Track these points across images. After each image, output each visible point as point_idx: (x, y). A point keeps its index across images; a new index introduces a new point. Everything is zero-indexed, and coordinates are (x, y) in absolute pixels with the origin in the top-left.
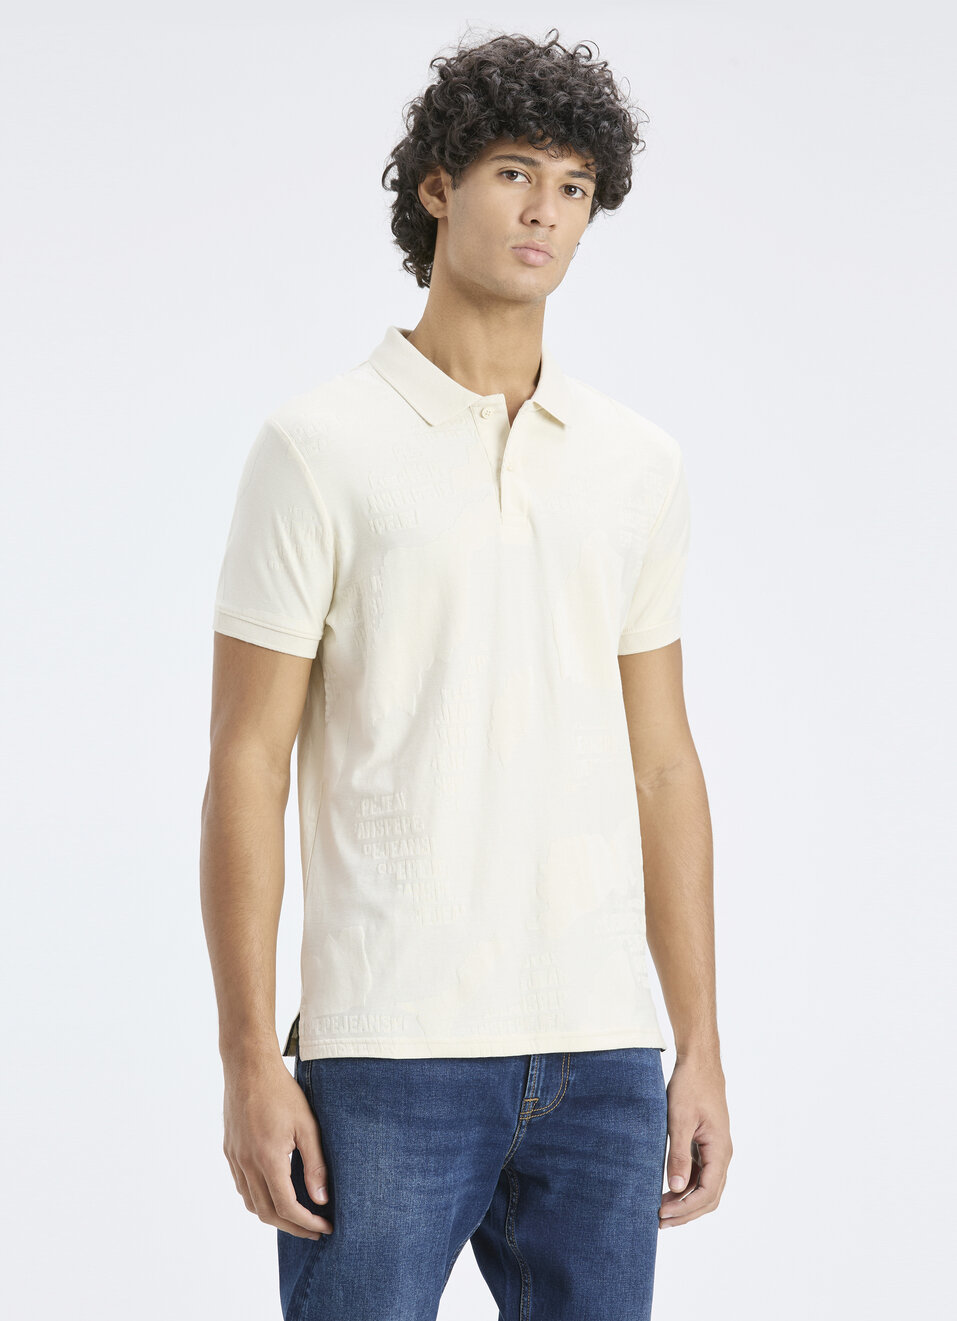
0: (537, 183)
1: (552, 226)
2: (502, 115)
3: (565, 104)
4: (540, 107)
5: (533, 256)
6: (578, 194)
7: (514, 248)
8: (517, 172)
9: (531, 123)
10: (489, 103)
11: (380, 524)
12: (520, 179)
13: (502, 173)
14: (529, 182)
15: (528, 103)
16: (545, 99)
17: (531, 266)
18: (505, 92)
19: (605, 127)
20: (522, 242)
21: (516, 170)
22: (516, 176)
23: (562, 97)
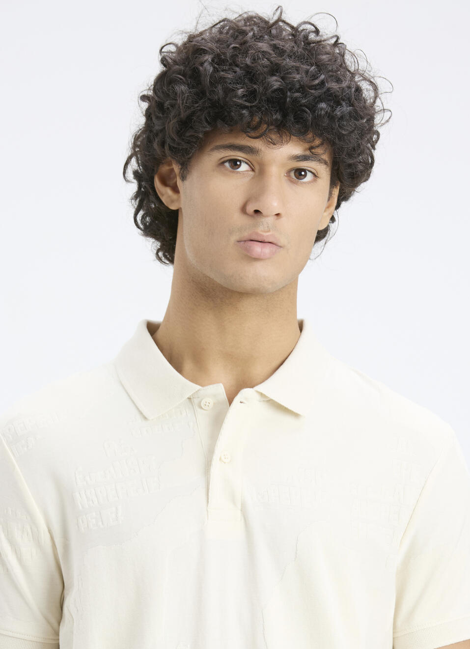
0: (259, 170)
1: (278, 215)
2: (214, 104)
3: (276, 90)
4: (251, 95)
5: (257, 249)
6: (309, 177)
7: (238, 241)
8: (240, 161)
9: (244, 112)
10: (201, 94)
11: (83, 522)
12: (244, 167)
13: (224, 163)
14: (253, 170)
15: (240, 92)
16: (255, 86)
17: (257, 259)
18: (216, 81)
19: (322, 109)
20: (246, 234)
21: (240, 158)
22: (240, 166)
23: (275, 82)
